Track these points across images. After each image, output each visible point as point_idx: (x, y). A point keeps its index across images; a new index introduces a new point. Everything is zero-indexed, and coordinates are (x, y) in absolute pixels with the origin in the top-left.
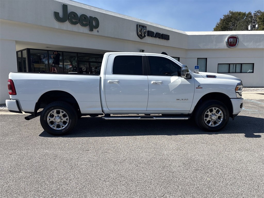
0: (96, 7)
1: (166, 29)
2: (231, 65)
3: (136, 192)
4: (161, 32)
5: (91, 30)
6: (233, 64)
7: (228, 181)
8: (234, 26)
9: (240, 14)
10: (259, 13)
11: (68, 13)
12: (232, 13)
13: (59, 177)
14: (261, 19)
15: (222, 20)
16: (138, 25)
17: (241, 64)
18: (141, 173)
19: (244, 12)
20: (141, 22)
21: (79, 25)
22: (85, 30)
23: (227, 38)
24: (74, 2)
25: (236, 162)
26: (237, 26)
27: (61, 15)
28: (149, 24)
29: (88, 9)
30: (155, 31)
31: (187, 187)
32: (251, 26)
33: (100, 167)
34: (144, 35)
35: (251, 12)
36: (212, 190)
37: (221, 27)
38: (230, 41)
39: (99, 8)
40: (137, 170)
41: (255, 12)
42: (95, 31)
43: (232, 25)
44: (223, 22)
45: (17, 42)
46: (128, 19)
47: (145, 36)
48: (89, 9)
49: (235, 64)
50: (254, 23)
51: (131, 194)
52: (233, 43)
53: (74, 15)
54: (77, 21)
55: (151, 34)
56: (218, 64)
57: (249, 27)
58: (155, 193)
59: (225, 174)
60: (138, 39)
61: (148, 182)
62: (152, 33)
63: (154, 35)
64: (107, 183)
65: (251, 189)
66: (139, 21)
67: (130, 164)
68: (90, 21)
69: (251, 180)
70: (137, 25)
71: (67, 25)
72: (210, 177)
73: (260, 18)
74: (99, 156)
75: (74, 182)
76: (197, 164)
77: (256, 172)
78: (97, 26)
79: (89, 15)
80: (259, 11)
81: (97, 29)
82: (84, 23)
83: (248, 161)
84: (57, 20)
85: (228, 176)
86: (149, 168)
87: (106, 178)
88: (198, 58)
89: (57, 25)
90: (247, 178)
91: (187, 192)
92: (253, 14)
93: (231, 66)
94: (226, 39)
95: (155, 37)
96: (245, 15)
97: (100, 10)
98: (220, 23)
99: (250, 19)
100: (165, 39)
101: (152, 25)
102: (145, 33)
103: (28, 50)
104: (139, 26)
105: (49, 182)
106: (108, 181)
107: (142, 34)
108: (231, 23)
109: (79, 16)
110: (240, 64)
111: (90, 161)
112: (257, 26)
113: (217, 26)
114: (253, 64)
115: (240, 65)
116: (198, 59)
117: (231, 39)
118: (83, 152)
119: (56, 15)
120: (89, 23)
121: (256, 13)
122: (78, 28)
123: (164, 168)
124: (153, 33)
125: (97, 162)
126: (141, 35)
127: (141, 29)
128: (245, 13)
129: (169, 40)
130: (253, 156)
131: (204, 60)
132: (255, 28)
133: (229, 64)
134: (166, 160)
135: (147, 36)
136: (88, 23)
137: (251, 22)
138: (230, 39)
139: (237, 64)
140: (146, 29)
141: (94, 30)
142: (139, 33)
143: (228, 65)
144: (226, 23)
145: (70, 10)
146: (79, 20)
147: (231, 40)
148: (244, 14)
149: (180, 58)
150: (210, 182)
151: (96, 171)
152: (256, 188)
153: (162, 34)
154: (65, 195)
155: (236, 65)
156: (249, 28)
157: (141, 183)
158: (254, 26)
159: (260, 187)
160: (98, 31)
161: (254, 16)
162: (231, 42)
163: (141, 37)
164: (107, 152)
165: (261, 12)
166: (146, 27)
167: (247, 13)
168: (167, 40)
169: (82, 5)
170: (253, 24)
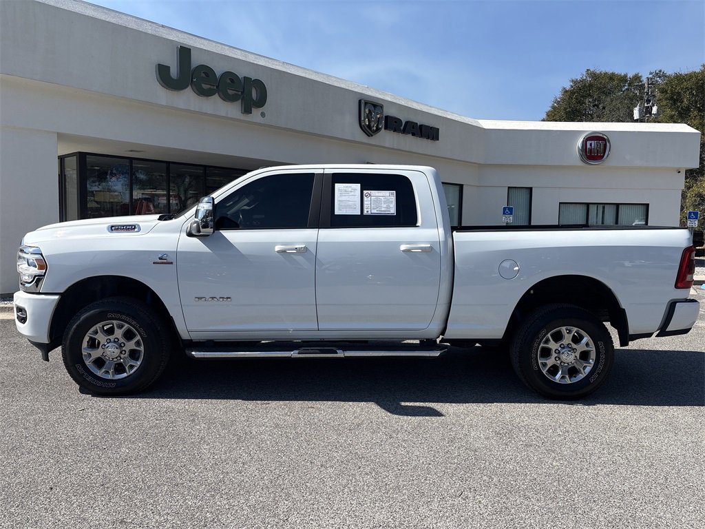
0: (260, 55)
1: (430, 112)
2: (590, 206)
3: (398, 487)
4: (419, 121)
5: (247, 110)
6: (596, 206)
7: (599, 469)
8: (598, 107)
9: (612, 77)
10: (660, 77)
11: (192, 68)
12: (594, 75)
13: (216, 457)
14: (666, 91)
15: (566, 91)
16: (363, 101)
17: (618, 205)
18: (401, 451)
19: (623, 74)
20: (369, 93)
21: (216, 98)
22: (232, 110)
23: (582, 140)
24: (206, 42)
25: (614, 430)
26: (604, 108)
27: (174, 72)
28: (390, 100)
29: (241, 58)
30: (404, 118)
31: (510, 478)
32: (640, 110)
33: (305, 439)
34: (377, 127)
35: (640, 75)
36: (566, 485)
37: (565, 109)
38: (588, 146)
39: (267, 58)
40: (391, 444)
41: (651, 73)
42: (256, 112)
43: (594, 106)
44: (570, 98)
45: (61, 137)
46: (338, 85)
47: (378, 129)
48: (243, 59)
49: (602, 206)
50: (648, 101)
51: (389, 491)
52: (596, 151)
53: (206, 71)
54: (212, 87)
55: (393, 124)
56: (560, 203)
57: (635, 112)
58: (441, 489)
59: (591, 455)
60: (360, 136)
61: (422, 469)
62: (396, 122)
63: (402, 128)
64: (330, 470)
65: (650, 484)
66: (364, 92)
67: (373, 433)
68: (244, 89)
69: (650, 467)
70: (360, 101)
71: (187, 99)
72: (560, 459)
73: (663, 91)
74: (297, 414)
75: (254, 469)
76: (527, 434)
77: (660, 451)
78: (261, 102)
79: (241, 73)
80: (660, 71)
81: (261, 110)
82: (230, 92)
83: (642, 429)
84: (163, 84)
85: (599, 458)
86: (420, 442)
87: (324, 460)
88: (509, 187)
89: (163, 96)
90: (642, 463)
91: (512, 488)
92: (644, 80)
93: (593, 209)
94: (579, 143)
95: (404, 131)
96: (626, 81)
97: (270, 61)
98: (563, 100)
99: (637, 92)
100: (428, 138)
101: (395, 101)
102: (379, 121)
103: (82, 156)
104: (366, 103)
105: (196, 466)
106: (332, 467)
107: (372, 124)
108: (591, 100)
109: (218, 75)
110: (612, 206)
111: (277, 426)
112: (655, 110)
113: (553, 107)
114: (648, 205)
115: (614, 208)
116: (510, 190)
117: (591, 142)
118: (256, 407)
119: (163, 71)
120: (242, 93)
121: (651, 79)
122: (216, 105)
123: (452, 441)
124: (398, 121)
125: (295, 428)
126: (369, 126)
127: (369, 110)
128: (626, 76)
129: (438, 140)
130: (651, 419)
131: (525, 194)
132: (650, 113)
133: (588, 205)
134: (454, 424)
135: (383, 129)
136: (240, 93)
137: (642, 98)
138: (588, 143)
139: (606, 206)
140: (382, 113)
141: (254, 110)
142: (365, 122)
143: (585, 208)
144: (577, 99)
145: (196, 61)
146: (217, 87)
147: (591, 145)
148: (623, 79)
149: (464, 187)
150: (559, 469)
151: (298, 446)
152: (661, 481)
153: (421, 126)
154: (242, 492)
155: (604, 208)
156: (636, 115)
157: (406, 470)
158: (649, 110)
159: (669, 480)
160: (263, 115)
161: (649, 84)
162: (591, 150)
163: (368, 130)
164: (312, 407)
165: (664, 76)
166: (382, 107)
167: (630, 75)
168: (433, 139)
169: (227, 48)
170: (646, 105)
